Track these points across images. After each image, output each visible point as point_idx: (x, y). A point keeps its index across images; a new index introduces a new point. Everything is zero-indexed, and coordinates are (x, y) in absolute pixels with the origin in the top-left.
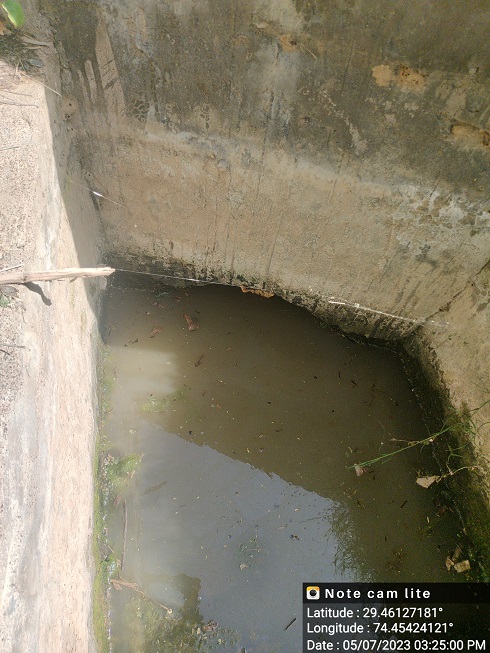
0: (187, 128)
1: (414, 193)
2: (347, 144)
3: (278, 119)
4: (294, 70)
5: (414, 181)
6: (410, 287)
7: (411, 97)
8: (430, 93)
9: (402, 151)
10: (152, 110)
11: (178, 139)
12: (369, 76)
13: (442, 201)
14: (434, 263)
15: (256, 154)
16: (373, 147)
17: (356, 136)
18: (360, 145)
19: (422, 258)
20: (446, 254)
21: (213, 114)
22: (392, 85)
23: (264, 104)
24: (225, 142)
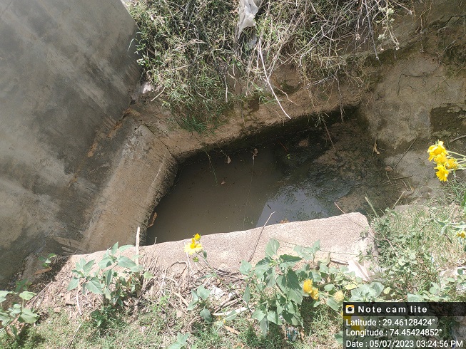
0: (89, 222)
1: (126, 151)
2: (106, 168)
3: (94, 189)
4: (83, 179)
5: (122, 150)
6: (157, 157)
7: (98, 147)
8: (98, 142)
9: (112, 153)
10: (80, 232)
11: (92, 226)
12: (90, 158)
13: (129, 143)
14: (150, 148)
15: (102, 199)
16: (109, 161)
17: (104, 165)
18: (108, 164)
19: (148, 152)
20: (147, 144)
21: (87, 211)
22: (93, 152)
23: (89, 192)
24: (96, 210)
